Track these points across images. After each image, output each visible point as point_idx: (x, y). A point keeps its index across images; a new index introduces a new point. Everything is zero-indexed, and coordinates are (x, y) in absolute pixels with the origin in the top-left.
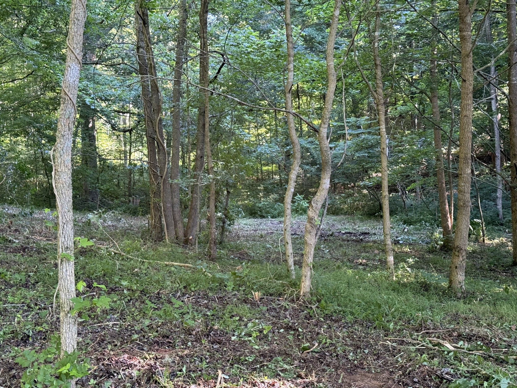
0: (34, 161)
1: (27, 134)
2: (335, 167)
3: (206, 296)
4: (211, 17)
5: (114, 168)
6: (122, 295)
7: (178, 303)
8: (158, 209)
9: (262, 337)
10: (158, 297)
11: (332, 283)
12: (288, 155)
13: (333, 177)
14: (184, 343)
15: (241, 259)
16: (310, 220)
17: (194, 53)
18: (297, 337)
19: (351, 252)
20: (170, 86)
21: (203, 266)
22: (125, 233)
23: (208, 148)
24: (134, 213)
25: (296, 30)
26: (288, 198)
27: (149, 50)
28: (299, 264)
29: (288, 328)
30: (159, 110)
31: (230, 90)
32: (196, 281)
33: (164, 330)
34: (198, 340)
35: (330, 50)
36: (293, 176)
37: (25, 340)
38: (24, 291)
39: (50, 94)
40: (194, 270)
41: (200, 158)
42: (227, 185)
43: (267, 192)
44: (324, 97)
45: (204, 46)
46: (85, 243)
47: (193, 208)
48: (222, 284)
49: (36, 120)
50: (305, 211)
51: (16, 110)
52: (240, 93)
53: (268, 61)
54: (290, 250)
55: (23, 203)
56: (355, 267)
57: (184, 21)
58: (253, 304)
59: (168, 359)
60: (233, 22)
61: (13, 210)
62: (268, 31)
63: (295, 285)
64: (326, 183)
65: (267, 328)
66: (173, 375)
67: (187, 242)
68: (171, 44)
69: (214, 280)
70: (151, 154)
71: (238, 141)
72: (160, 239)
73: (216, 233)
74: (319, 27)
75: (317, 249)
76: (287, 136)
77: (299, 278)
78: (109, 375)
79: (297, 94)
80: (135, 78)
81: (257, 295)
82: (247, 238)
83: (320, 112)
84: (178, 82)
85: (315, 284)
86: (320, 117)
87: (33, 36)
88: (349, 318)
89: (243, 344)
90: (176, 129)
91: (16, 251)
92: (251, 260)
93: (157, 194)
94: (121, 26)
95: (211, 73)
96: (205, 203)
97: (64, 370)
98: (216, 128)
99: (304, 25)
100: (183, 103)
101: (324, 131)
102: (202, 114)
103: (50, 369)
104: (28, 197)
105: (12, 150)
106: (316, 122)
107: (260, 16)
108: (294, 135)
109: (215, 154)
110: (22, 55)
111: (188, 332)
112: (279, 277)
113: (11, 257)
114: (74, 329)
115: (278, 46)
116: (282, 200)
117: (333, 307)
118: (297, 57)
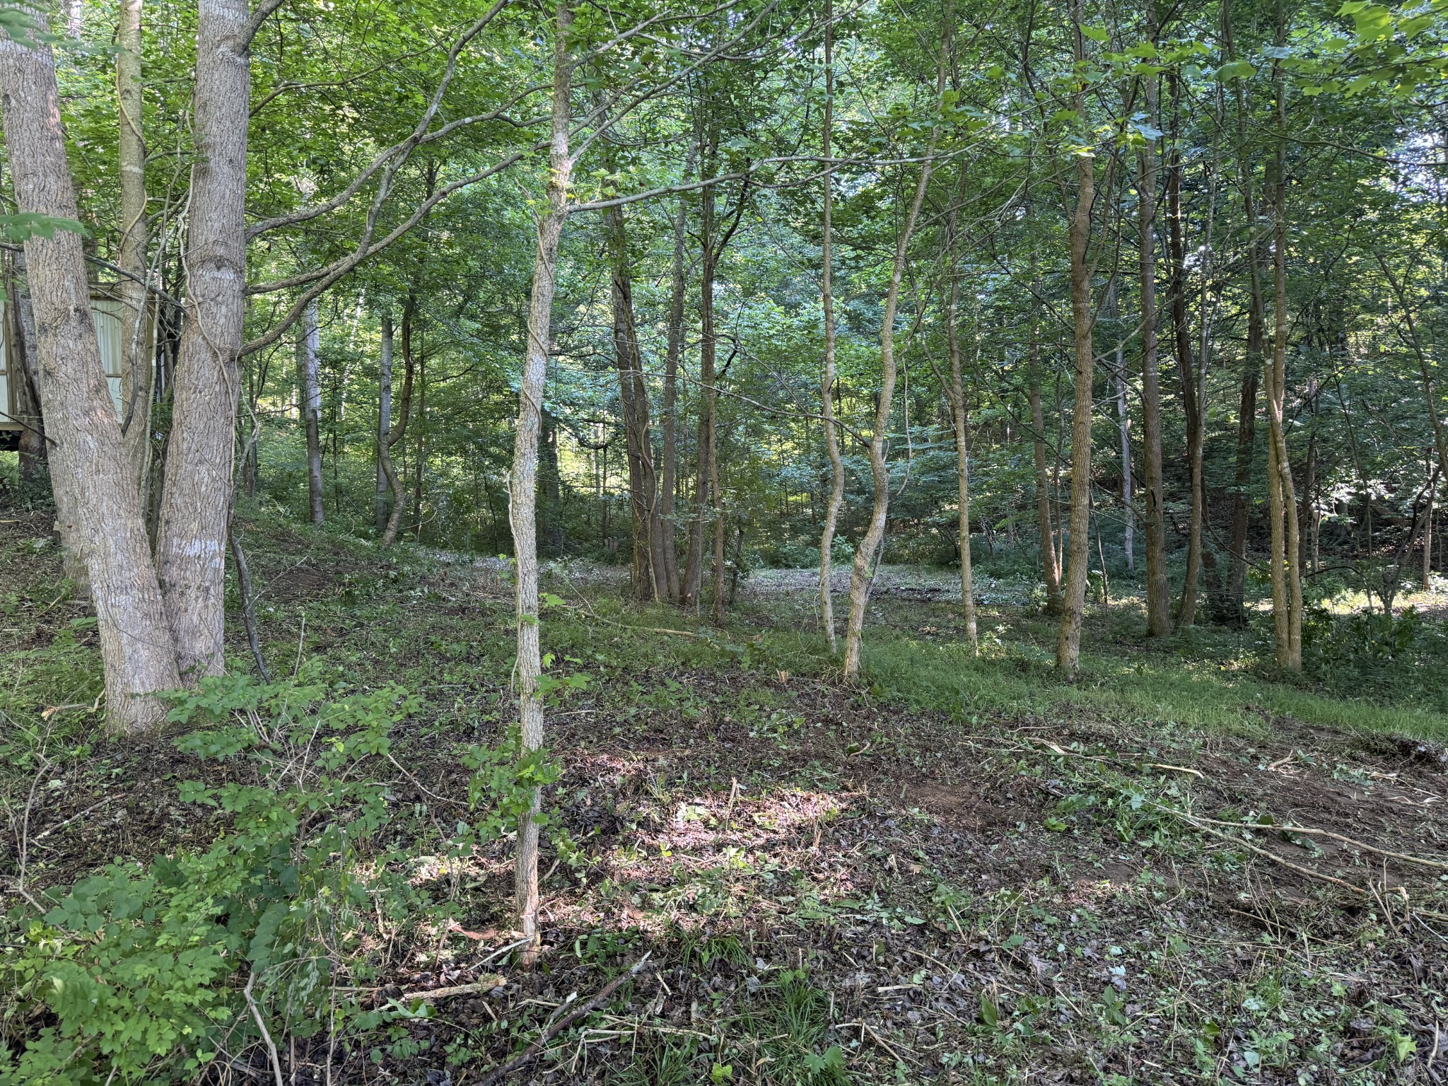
0: (474, 489)
1: (464, 452)
2: (893, 495)
3: (712, 676)
4: (716, 287)
5: (582, 499)
6: (597, 673)
7: (674, 685)
8: (644, 556)
9: (792, 734)
10: (647, 677)
11: (889, 660)
12: (824, 480)
13: (889, 510)
14: (684, 740)
15: (759, 626)
16: (858, 571)
17: (693, 338)
18: (840, 733)
19: (914, 616)
20: (659, 383)
21: (708, 634)
22: (599, 589)
23: (713, 470)
24: (611, 561)
25: (837, 303)
26: (827, 540)
27: (632, 335)
28: (842, 632)
29: (827, 721)
30: (645, 418)
31: (744, 389)
32: (698, 656)
33: (657, 723)
34: (703, 736)
35: (887, 333)
36: (833, 510)
37: (469, 733)
38: (465, 667)
39: (496, 397)
40: (696, 641)
41: (701, 485)
42: (740, 523)
43: (795, 531)
44: (876, 398)
45: (708, 328)
46: (554, 601)
47: (693, 554)
48: (734, 660)
49: (477, 433)
50: (848, 558)
51: (449, 419)
52: (758, 392)
53: (797, 349)
54: (829, 613)
55: (459, 547)
56: (921, 637)
57: (680, 293)
58: (779, 687)
59: (662, 761)
60: (748, 293)
61: (446, 556)
62: (796, 305)
63: (837, 661)
64: (880, 519)
65: (798, 721)
66: (671, 784)
67: (683, 601)
68: (661, 325)
69: (723, 653)
70: (635, 479)
71: (754, 460)
72: (647, 596)
73: (723, 588)
74: (869, 299)
75: (867, 612)
76: (824, 452)
77: (843, 652)
78: (584, 782)
79: (838, 394)
80: (612, 374)
81: (784, 675)
82: (767, 596)
83: (872, 419)
84: (671, 378)
85: (864, 659)
86: (872, 426)
87: (473, 317)
88: (914, 708)
89: (765, 742)
90: (669, 445)
91: (452, 612)
92: (773, 626)
93: (643, 534)
94: (592, 302)
95: (717, 366)
96: (710, 546)
97: (526, 773)
98: (724, 442)
99: (848, 297)
100: (679, 407)
101: (878, 446)
102: (705, 422)
103: (505, 772)
104: (466, 538)
105: (444, 474)
106: (865, 433)
107: (785, 284)
108: (835, 450)
109: (723, 480)
110: (456, 344)
111: (690, 724)
112: (814, 650)
113: (447, 621)
114: (540, 718)
115: (812, 325)
116: (816, 543)
117: (891, 693)
118: (839, 342)
